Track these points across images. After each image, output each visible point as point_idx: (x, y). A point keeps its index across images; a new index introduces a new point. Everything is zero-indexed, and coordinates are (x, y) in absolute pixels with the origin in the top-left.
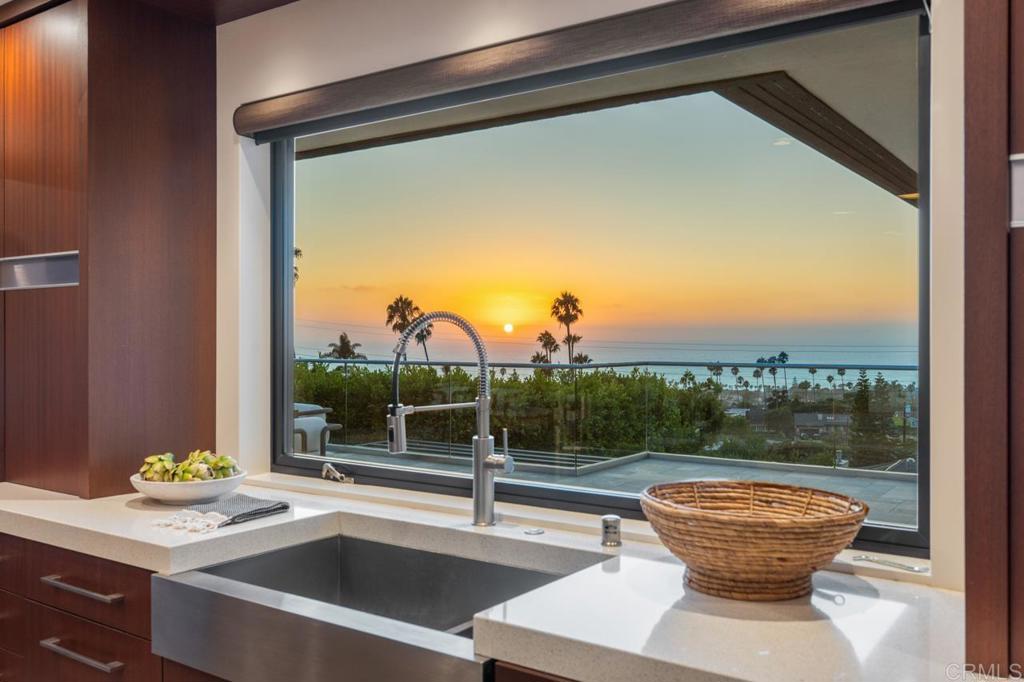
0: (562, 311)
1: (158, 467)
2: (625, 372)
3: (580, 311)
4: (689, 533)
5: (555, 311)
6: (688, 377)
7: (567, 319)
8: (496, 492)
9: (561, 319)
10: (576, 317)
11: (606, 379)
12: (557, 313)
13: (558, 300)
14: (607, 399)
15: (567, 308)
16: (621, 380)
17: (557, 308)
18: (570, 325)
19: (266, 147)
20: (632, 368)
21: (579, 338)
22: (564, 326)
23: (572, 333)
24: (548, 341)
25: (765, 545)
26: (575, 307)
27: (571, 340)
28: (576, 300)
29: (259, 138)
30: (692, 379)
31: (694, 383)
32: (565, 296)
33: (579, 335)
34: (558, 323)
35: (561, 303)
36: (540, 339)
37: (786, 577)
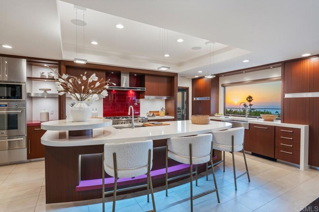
0: (249, 99)
1: (217, 114)
3: (253, 99)
4: (264, 117)
5: (247, 100)
7: (250, 101)
9: (248, 101)
10: (252, 101)
15: (250, 99)
19: (224, 88)
20: (264, 110)
22: (249, 102)
23: (251, 104)
24: (245, 105)
25: (269, 117)
26: (252, 99)
27: (251, 105)
29: (223, 87)
30: (278, 113)
32: (249, 96)
35: (248, 98)
36: (244, 105)
37: (271, 120)
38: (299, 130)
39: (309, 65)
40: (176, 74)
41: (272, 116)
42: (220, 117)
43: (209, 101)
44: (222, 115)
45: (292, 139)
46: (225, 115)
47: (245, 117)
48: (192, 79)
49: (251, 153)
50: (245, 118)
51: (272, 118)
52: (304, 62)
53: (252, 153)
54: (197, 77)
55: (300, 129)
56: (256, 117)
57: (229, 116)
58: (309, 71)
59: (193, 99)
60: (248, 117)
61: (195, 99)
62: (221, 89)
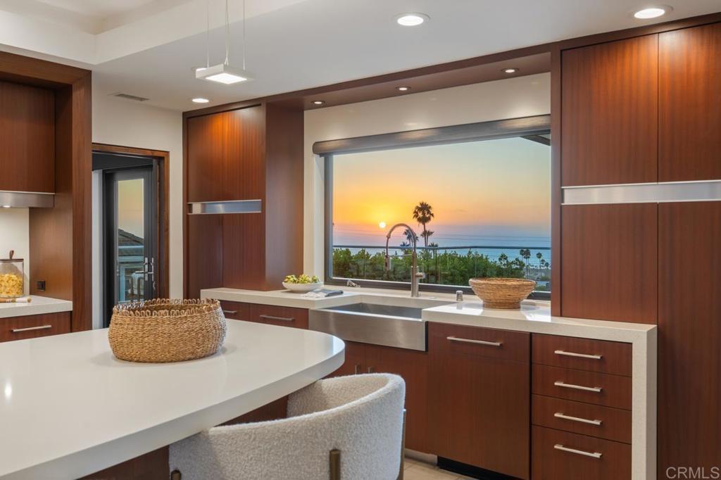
0: (420, 215)
1: (292, 279)
2: (463, 253)
3: (432, 215)
4: (483, 288)
5: (416, 216)
6: (503, 257)
7: (424, 220)
8: (419, 288)
9: (420, 220)
10: (429, 219)
11: (452, 257)
12: (417, 216)
13: (417, 207)
14: (452, 270)
15: (423, 213)
16: (460, 259)
17: (417, 213)
18: (426, 224)
19: (323, 158)
21: (432, 233)
22: (421, 225)
23: (427, 229)
24: (410, 234)
25: (504, 291)
26: (429, 212)
27: (426, 234)
28: (430, 207)
29: (321, 155)
30: (506, 259)
31: (507, 261)
32: (422, 204)
33: (431, 231)
34: (418, 223)
35: (420, 209)
36: (406, 233)
37: (511, 302)
38: (625, 349)
39: (654, 63)
40: (84, 76)
41: (515, 287)
42: (306, 292)
43: (259, 220)
44: (315, 281)
45: (597, 390)
46: (327, 281)
47: (407, 288)
48: (184, 114)
49: (434, 457)
50: (407, 295)
51: (514, 294)
52: (635, 46)
53: (439, 458)
54: (201, 101)
55: (631, 344)
56: (453, 291)
57: (344, 283)
58: (655, 89)
59: (188, 208)
60: (422, 289)
61: (197, 208)
62: (313, 165)
